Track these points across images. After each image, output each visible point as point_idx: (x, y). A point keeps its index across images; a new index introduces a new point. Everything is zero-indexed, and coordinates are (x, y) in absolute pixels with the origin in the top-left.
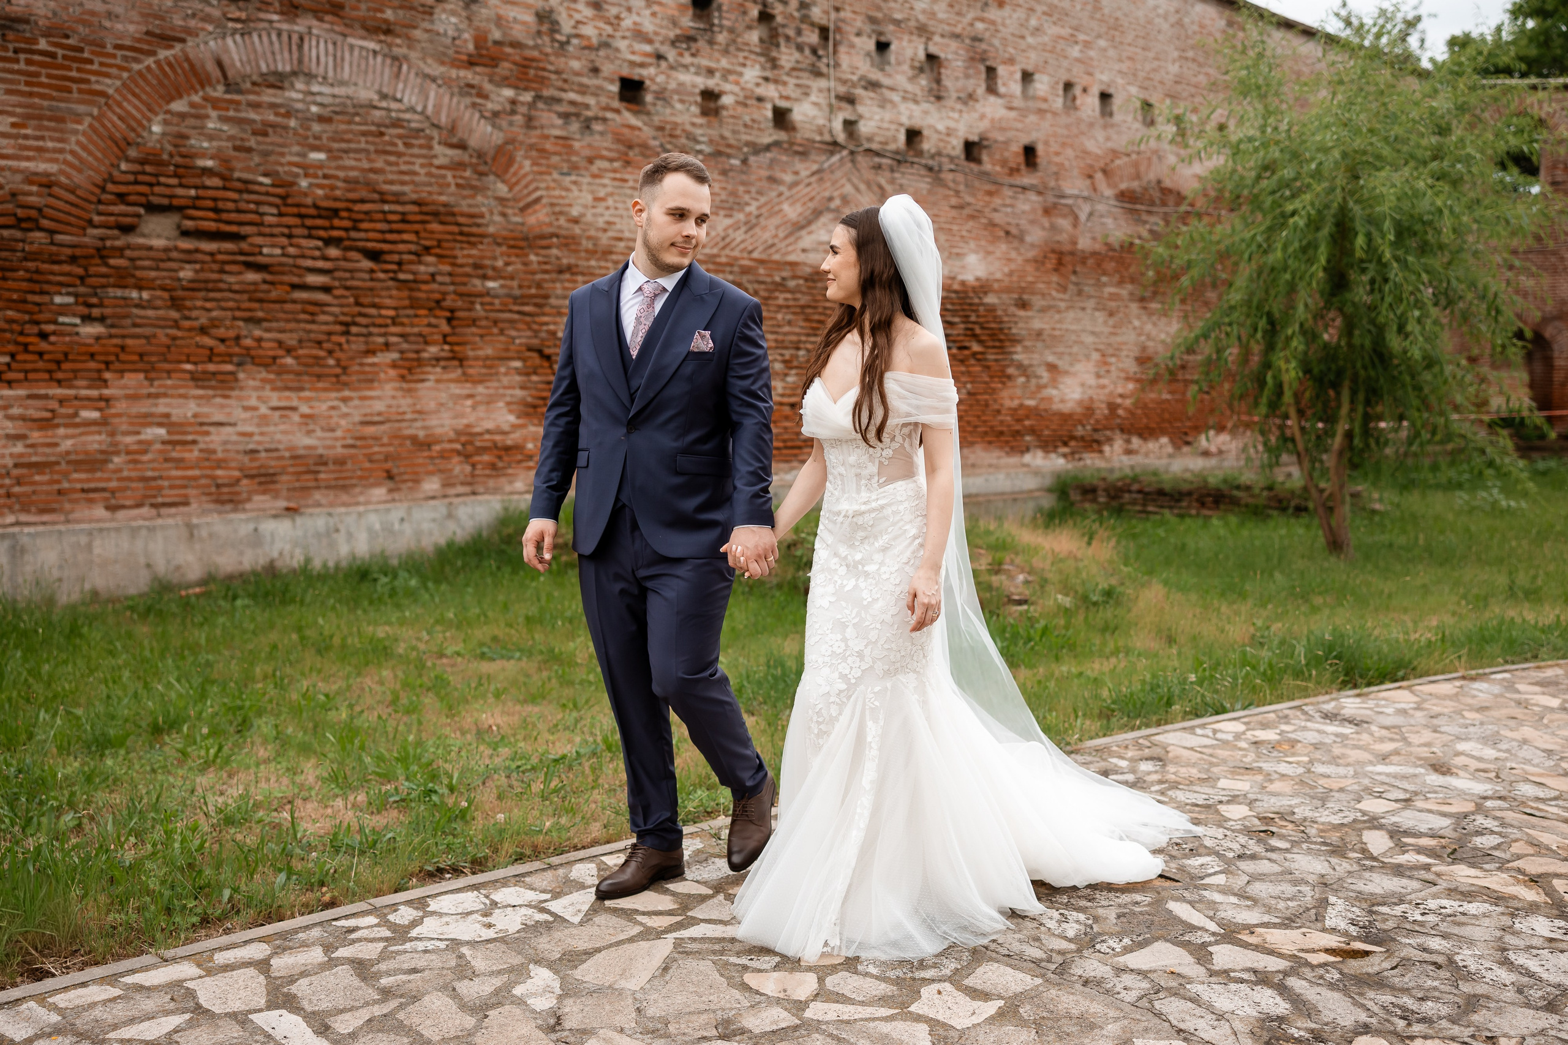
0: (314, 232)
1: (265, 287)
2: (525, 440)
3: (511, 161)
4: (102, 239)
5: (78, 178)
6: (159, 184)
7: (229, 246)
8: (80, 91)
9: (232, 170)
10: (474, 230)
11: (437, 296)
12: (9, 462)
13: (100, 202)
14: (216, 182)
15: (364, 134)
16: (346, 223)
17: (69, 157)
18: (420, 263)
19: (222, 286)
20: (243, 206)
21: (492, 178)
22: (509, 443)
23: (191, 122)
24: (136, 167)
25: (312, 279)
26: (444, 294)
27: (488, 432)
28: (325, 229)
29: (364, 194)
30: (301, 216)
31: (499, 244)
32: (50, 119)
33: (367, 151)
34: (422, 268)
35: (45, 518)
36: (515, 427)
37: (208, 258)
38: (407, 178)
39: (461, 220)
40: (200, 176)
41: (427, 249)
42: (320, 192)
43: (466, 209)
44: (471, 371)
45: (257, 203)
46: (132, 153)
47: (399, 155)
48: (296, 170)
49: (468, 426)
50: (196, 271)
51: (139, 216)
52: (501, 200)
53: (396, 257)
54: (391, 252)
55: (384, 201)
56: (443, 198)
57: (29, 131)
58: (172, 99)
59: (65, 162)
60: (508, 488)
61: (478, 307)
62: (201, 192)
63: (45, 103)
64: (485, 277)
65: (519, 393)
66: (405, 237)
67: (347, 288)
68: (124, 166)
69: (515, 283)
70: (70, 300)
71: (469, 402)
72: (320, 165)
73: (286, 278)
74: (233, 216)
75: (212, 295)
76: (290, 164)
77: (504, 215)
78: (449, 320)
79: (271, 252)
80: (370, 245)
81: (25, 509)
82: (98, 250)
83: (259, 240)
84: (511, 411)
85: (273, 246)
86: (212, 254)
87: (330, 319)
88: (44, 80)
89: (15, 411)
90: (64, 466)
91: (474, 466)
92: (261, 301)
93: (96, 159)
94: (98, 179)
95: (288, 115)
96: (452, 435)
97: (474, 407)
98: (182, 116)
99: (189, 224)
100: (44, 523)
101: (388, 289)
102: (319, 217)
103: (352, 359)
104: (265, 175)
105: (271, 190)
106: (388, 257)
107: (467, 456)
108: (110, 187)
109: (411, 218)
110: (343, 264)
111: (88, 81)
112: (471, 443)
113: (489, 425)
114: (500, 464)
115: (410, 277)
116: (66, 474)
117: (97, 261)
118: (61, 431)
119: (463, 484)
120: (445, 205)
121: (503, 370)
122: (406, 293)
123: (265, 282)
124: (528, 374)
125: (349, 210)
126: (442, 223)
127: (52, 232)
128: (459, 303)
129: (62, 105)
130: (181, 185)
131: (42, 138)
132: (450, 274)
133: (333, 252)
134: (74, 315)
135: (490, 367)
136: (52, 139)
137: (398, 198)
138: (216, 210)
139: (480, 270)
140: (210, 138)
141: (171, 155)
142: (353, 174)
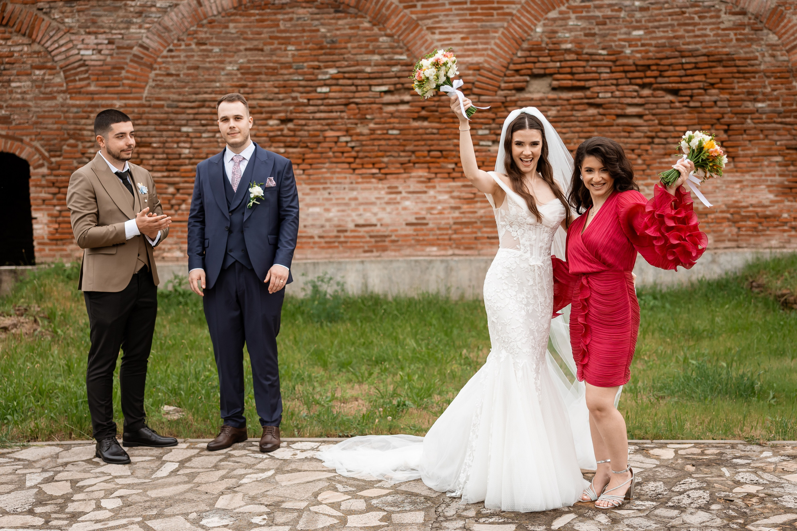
0: (633, 81)
1: (600, 117)
2: (781, 211)
3: (782, 16)
4: (505, 97)
5: (494, 64)
6: (539, 62)
7: (580, 94)
8: (498, 14)
9: (583, 48)
10: (749, 69)
11: (718, 115)
12: (451, 221)
13: (505, 75)
14: (573, 56)
15: (670, 14)
16: (656, 73)
17: (490, 53)
18: (706, 94)
19: (573, 118)
20: (588, 69)
21: (765, 31)
22: (768, 213)
23: (560, 22)
24: (527, 53)
25: (630, 110)
26: (723, 114)
27: (752, 205)
28: (641, 78)
29: (668, 53)
30: (625, 72)
31: (768, 77)
32: (481, 32)
33: (672, 25)
34: (707, 98)
35: (468, 252)
36: (773, 202)
37: (565, 102)
38: (700, 39)
39: (738, 63)
40: (563, 54)
41: (712, 85)
42: (639, 55)
43: (743, 55)
44: (740, 165)
45: (597, 67)
46: (525, 45)
47: (695, 25)
48: (623, 43)
49: (736, 202)
50: (558, 111)
51: (527, 82)
52: (772, 46)
53: (689, 92)
54: (685, 89)
55: (683, 57)
56: (727, 50)
57: (469, 41)
58: (549, 11)
59: (488, 56)
60: (766, 244)
61: (749, 121)
62: (563, 64)
63: (479, 24)
64: (756, 100)
65: (778, 178)
66: (696, 78)
67: (654, 115)
68: (519, 54)
69: (780, 103)
70: (487, 132)
71: (738, 186)
72: (640, 39)
73: (613, 111)
74: (582, 76)
75: (567, 124)
76: (620, 40)
77: (773, 56)
78: (726, 131)
79: (604, 96)
80: (670, 85)
81: (458, 248)
82: (503, 103)
83: (597, 89)
84: (770, 192)
85: (606, 92)
86: (568, 100)
87: (642, 134)
88: (479, 11)
89: (456, 194)
90: (479, 224)
91: (739, 228)
92: (596, 126)
93: (505, 51)
94: (505, 63)
95: (620, 10)
96: (724, 208)
97: (741, 189)
98: (554, 20)
99: (555, 83)
100: (467, 255)
101: (682, 113)
102: (637, 71)
103: (654, 159)
104: (603, 49)
105: (606, 57)
106: (682, 93)
107: (735, 222)
108: (512, 66)
109: (700, 65)
110: (652, 99)
111: (502, 8)
112: (738, 213)
113: (754, 201)
114: (760, 228)
115: (698, 104)
116: (480, 228)
117: (503, 109)
118: (479, 205)
119: (729, 240)
120: (727, 54)
121: (766, 163)
122: (696, 115)
123: (600, 114)
124: (787, 166)
125: (657, 65)
126: (724, 66)
127: (479, 95)
128: (735, 119)
129: (488, 24)
130: (552, 61)
131: (476, 44)
132: (728, 100)
133: (646, 92)
134: (488, 140)
135: (757, 161)
136: (482, 43)
137: (692, 54)
138: (572, 74)
139: (752, 95)
140: (570, 31)
141: (547, 44)
142: (660, 41)
